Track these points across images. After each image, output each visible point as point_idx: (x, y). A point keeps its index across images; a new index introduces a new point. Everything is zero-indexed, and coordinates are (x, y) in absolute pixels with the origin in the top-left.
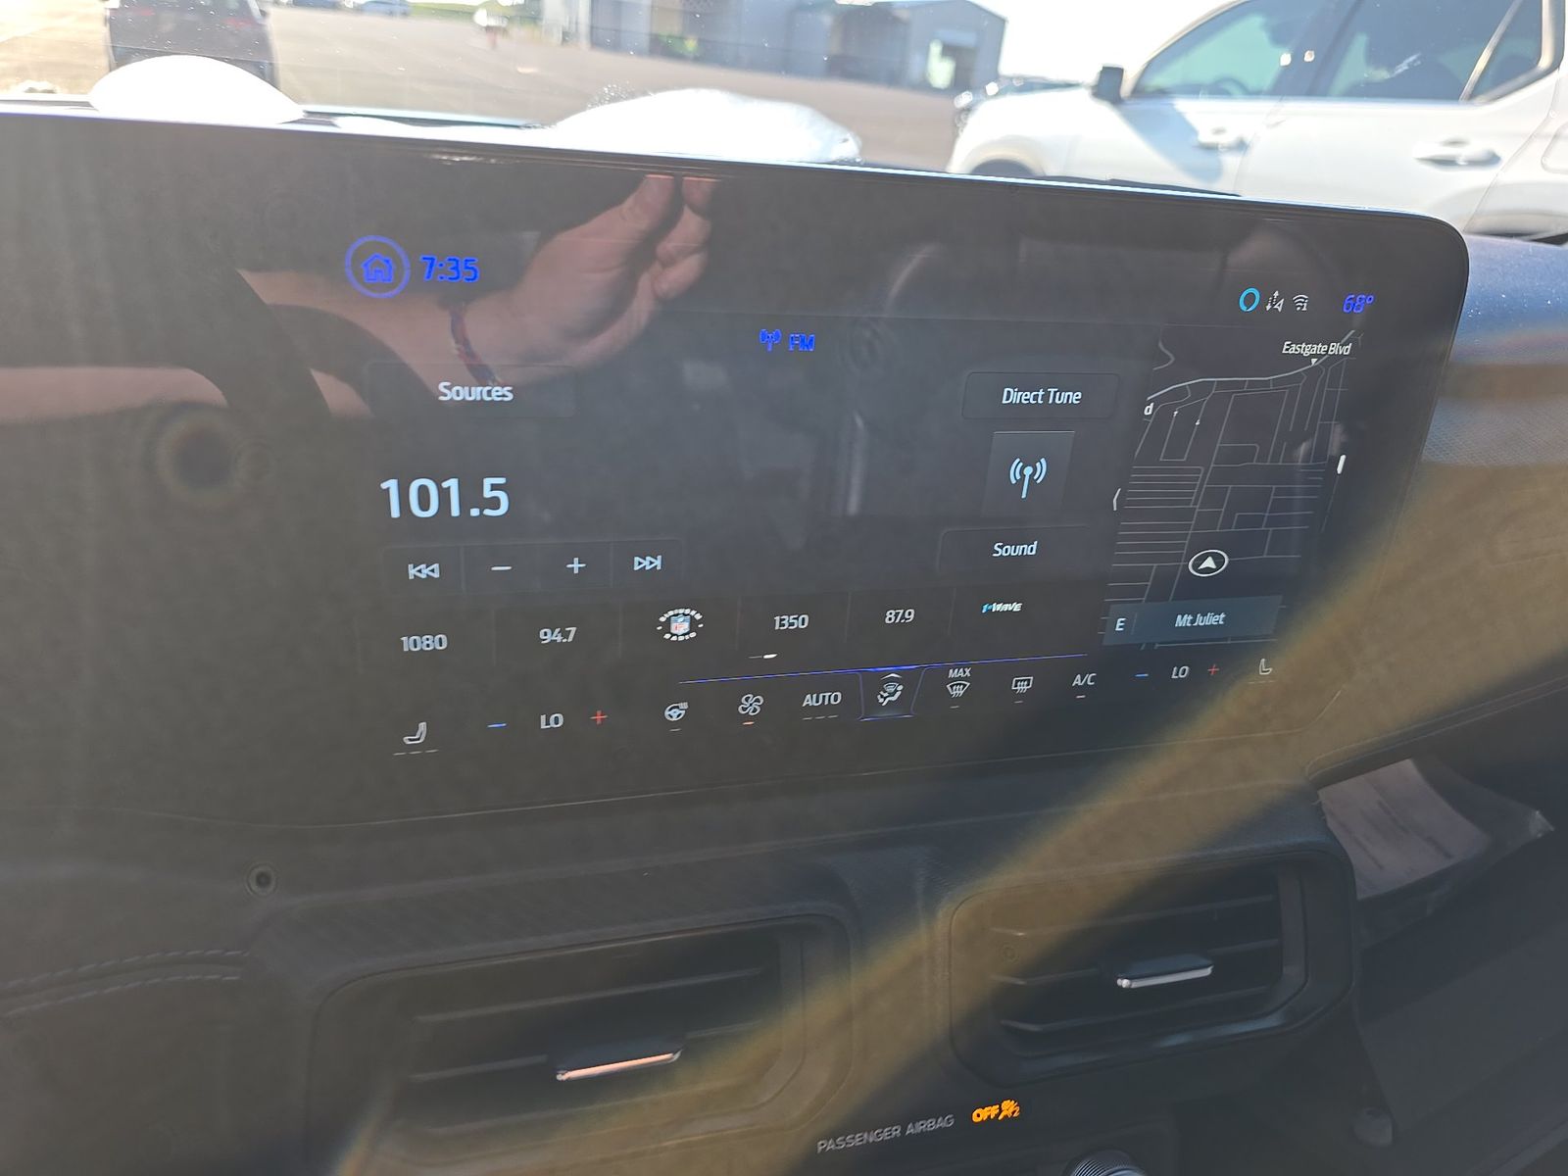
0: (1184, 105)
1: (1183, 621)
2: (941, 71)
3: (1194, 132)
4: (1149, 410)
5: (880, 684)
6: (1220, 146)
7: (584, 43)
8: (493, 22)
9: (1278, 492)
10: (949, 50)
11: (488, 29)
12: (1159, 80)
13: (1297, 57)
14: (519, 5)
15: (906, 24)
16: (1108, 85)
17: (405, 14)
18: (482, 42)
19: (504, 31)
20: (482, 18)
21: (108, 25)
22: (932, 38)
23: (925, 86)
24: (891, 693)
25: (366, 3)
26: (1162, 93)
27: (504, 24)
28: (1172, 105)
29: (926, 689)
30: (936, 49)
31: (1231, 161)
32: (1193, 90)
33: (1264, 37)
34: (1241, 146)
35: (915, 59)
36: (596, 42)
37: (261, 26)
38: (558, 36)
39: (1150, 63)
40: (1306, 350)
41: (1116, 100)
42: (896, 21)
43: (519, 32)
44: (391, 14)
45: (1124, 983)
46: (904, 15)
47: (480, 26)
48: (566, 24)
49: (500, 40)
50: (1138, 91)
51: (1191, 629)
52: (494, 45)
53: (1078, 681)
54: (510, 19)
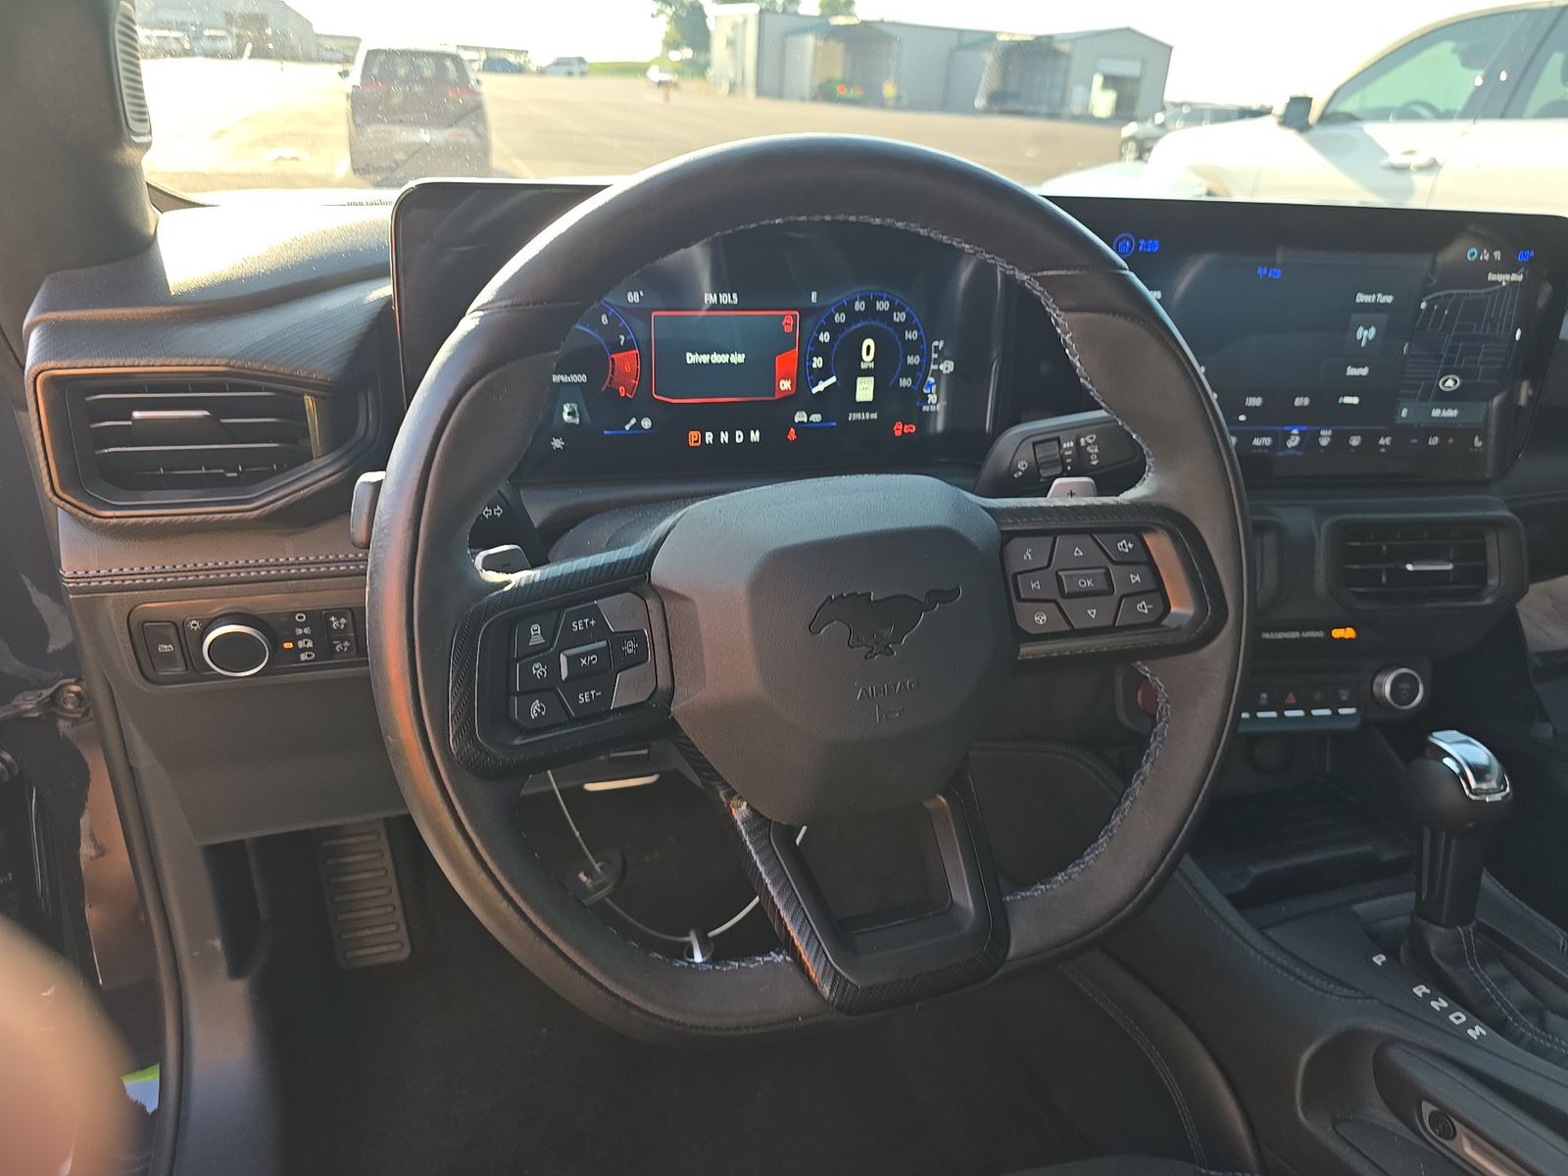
0: (1371, 128)
1: (1436, 413)
2: (1103, 102)
3: (1385, 154)
4: (1423, 305)
5: (1288, 435)
6: (1411, 167)
7: (751, 92)
8: (666, 77)
9: (1486, 347)
10: (1111, 81)
11: (660, 83)
12: (1348, 106)
13: (1490, 77)
14: (689, 60)
15: (1069, 56)
16: (1296, 114)
17: (583, 74)
18: (656, 97)
19: (676, 85)
20: (655, 74)
21: (350, 100)
22: (1095, 71)
23: (1087, 118)
24: (1293, 442)
25: (549, 66)
26: (1351, 118)
27: (674, 78)
28: (1361, 129)
29: (1310, 440)
30: (1098, 80)
31: (1421, 181)
32: (1381, 115)
33: (1456, 61)
34: (1432, 166)
35: (1078, 91)
36: (761, 92)
37: (479, 94)
38: (726, 87)
39: (1336, 93)
40: (1500, 277)
41: (1303, 128)
42: (1057, 54)
43: (691, 85)
44: (570, 74)
45: (1410, 567)
46: (1065, 48)
47: (653, 82)
48: (731, 74)
49: (673, 94)
50: (1325, 118)
51: (1441, 419)
52: (667, 98)
53: (1382, 441)
54: (681, 73)
